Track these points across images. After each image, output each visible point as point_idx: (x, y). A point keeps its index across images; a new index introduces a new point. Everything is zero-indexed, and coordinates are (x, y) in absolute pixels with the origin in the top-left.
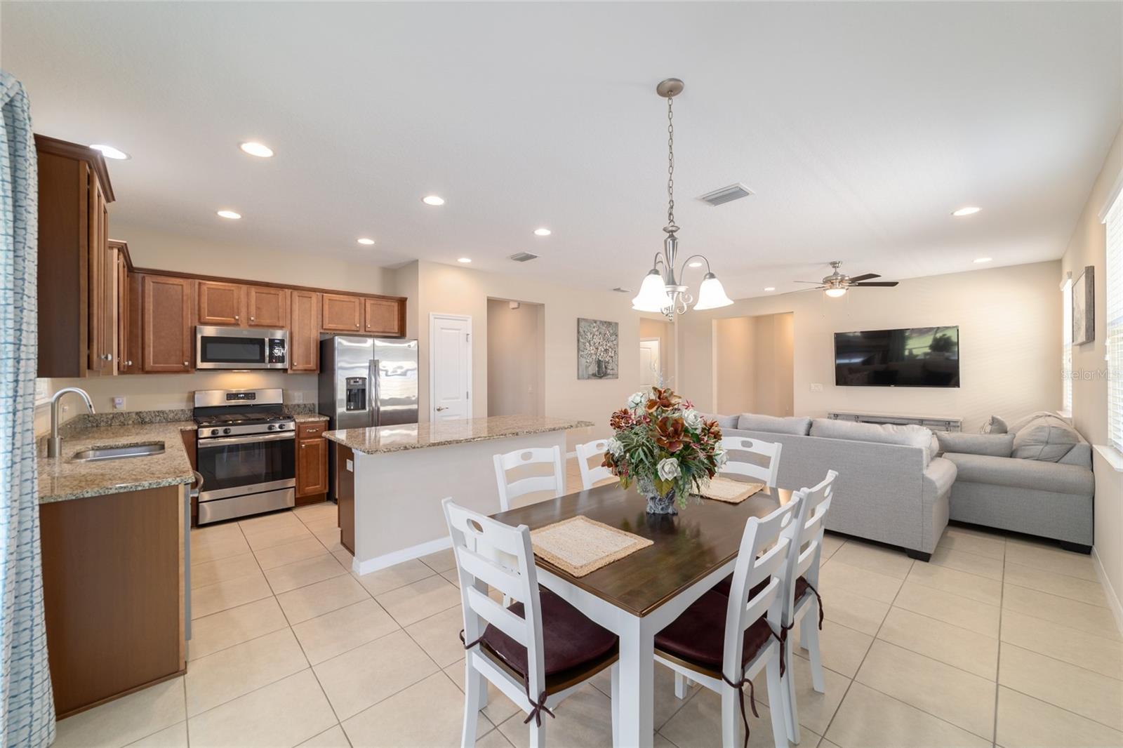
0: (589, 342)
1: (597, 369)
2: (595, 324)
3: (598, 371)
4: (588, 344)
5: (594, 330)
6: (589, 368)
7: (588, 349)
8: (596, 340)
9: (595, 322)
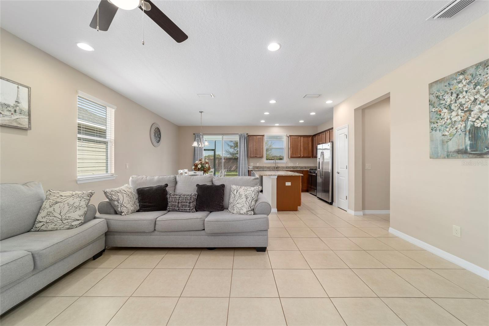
0: (449, 108)
1: (468, 142)
2: (461, 77)
3: (472, 146)
4: (445, 110)
5: (460, 85)
6: (450, 143)
7: (447, 116)
8: (466, 99)
9: (463, 72)
